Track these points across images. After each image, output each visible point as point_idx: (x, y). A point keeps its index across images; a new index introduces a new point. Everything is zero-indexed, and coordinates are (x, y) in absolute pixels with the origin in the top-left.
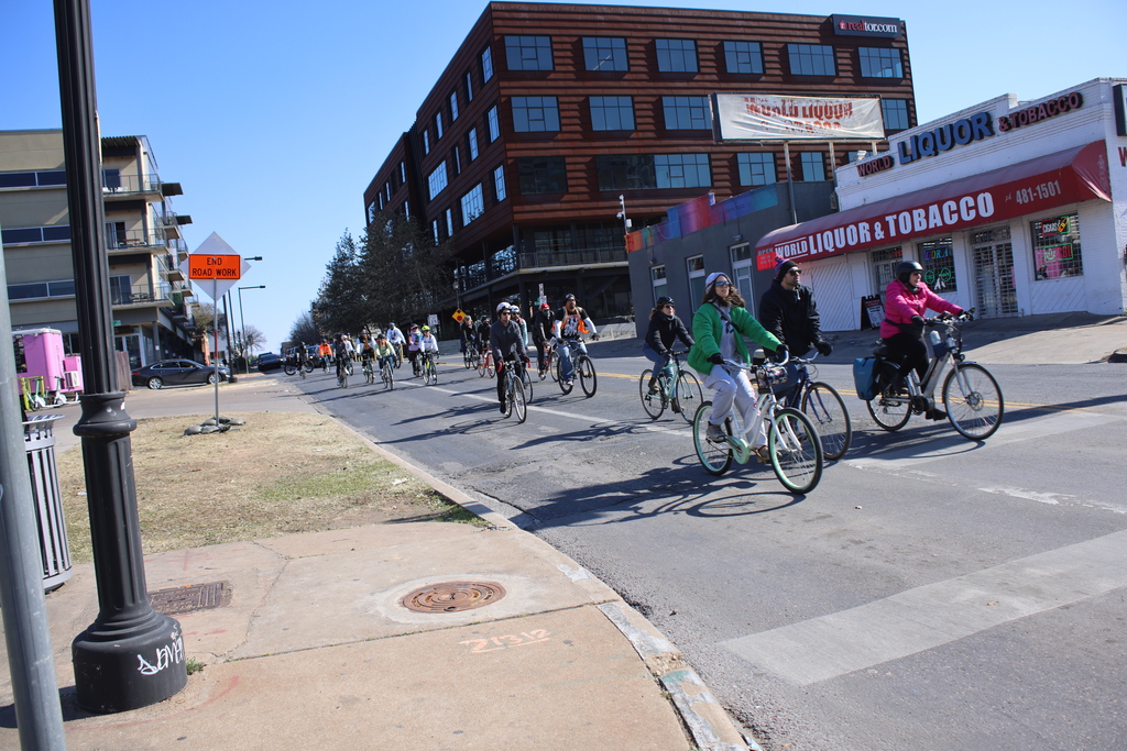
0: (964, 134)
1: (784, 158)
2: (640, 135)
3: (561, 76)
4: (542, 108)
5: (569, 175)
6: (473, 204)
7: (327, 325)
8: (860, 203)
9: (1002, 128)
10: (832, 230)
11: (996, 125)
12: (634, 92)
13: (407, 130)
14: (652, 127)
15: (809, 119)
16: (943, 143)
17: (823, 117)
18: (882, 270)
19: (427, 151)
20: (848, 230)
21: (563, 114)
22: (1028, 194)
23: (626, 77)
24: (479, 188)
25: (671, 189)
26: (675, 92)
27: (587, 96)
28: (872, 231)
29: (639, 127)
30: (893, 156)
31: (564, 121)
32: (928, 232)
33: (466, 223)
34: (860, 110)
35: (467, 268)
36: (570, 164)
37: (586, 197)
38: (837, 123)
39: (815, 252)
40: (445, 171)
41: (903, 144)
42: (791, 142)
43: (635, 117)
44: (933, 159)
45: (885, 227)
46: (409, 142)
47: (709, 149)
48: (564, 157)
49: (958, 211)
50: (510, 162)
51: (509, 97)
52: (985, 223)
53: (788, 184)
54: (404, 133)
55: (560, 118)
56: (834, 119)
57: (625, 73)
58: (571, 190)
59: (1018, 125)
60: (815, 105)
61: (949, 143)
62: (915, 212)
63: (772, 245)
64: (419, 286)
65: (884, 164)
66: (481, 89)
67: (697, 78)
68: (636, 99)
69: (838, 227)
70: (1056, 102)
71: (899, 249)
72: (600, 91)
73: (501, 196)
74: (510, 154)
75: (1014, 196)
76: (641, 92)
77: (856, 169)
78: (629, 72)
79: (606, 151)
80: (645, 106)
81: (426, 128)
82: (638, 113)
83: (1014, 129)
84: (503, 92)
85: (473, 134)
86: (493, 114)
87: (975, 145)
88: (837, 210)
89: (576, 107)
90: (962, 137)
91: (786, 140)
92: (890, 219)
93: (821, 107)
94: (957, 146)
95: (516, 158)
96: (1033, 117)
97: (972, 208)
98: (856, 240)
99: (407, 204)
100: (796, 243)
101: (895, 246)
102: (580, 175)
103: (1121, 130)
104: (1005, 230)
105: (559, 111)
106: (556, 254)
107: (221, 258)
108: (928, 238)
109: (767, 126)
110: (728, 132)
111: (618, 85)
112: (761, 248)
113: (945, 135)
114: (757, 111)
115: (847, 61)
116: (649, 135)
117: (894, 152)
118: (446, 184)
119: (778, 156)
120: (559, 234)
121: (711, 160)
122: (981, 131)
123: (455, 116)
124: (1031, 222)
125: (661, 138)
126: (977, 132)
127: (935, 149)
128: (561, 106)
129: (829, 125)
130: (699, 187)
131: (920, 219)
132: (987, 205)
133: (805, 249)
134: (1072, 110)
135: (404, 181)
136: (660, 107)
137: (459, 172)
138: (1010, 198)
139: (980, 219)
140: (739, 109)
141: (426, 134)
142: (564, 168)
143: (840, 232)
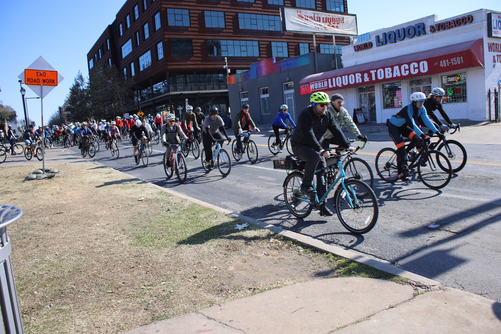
0: (410, 33)
1: (316, 40)
2: (228, 31)
3: (191, 0)
4: (182, 15)
5: (194, 48)
6: (145, 60)
7: (68, 116)
8: (355, 64)
9: (431, 31)
10: (341, 77)
11: (428, 29)
12: (225, 10)
13: (111, 24)
14: (231, 27)
15: (325, 23)
16: (399, 37)
17: (332, 23)
19: (121, 34)
20: (350, 77)
21: (191, 18)
22: (446, 62)
24: (149, 53)
25: (241, 57)
26: (244, 11)
27: (203, 11)
28: (363, 77)
29: (227, 27)
30: (372, 42)
31: (192, 22)
32: (392, 78)
33: (141, 70)
34: (347, 21)
35: (140, 92)
36: (194, 43)
37: (200, 59)
38: (337, 27)
39: (332, 86)
40: (131, 45)
41: (378, 36)
42: (316, 34)
43: (225, 22)
44: (393, 44)
45: (370, 76)
46: (112, 30)
47: (259, 39)
48: (191, 39)
49: (409, 69)
50: (166, 40)
51: (166, 8)
52: (423, 75)
53: (314, 54)
54: (109, 25)
55: (190, 20)
56: (336, 25)
58: (195, 55)
59: (439, 30)
60: (328, 17)
61: (402, 36)
62: (386, 69)
63: (308, 83)
64: (118, 99)
65: (367, 46)
66: (152, 4)
67: (254, 5)
68: (226, 14)
69: (345, 75)
70: (460, 20)
71: (374, 87)
72: (209, 9)
73: (161, 56)
74: (166, 36)
75: (439, 63)
76: (229, 10)
77: (352, 49)
79: (212, 38)
80: (230, 17)
81: (121, 22)
82: (227, 20)
83: (436, 31)
84: (163, 6)
85: (146, 26)
86: (157, 17)
87: (416, 39)
88: (341, 66)
89: (197, 15)
90: (409, 34)
91: (315, 33)
92: (373, 72)
93: (331, 18)
94: (406, 38)
95: (169, 39)
96: (447, 26)
97: (416, 68)
98: (354, 82)
99: (110, 60)
100: (321, 82)
101: (370, 85)
102: (199, 48)
103: (490, 35)
104: (428, 80)
105: (190, 17)
106: (186, 86)
107: (45, 72)
108: (388, 82)
109: (307, 25)
110: (289, 27)
111: (218, 6)
112: (302, 84)
113: (400, 33)
114: (302, 17)
115: (320, 3)
116: (232, 31)
117: (373, 40)
118: (131, 50)
119: (289, 44)
120: (188, 76)
121: (259, 44)
122: (419, 32)
123: (137, 17)
124: (442, 77)
125: (236, 32)
126: (417, 32)
127: (395, 39)
128: (191, 15)
129: (334, 27)
130: (254, 57)
131: (388, 72)
132: (424, 67)
133: (326, 85)
134: (467, 23)
135: (109, 48)
136: (237, 18)
137: (139, 45)
138: (437, 64)
139: (420, 73)
140: (294, 16)
141: (121, 26)
142: (192, 45)
143: (345, 77)
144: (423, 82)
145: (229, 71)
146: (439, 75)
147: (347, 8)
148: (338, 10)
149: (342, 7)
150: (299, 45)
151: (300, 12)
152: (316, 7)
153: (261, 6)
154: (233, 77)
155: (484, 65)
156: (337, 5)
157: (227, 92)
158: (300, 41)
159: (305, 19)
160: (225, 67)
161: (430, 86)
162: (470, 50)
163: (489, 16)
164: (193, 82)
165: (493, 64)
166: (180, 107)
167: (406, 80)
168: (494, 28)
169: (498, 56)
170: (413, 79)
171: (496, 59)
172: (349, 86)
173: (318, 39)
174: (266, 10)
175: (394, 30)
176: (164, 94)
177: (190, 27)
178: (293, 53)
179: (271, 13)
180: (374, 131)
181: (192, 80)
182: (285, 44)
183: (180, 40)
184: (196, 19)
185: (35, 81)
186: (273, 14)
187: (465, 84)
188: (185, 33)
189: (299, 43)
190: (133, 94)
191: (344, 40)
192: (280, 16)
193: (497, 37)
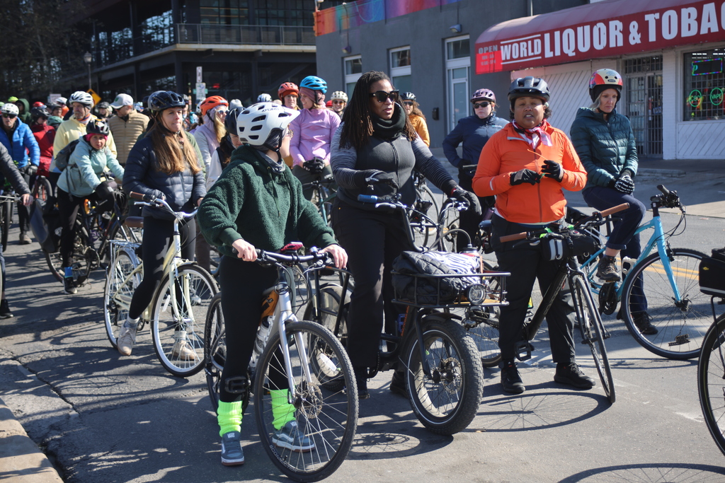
10: (575, 28)
18: (634, 85)
20: (595, 29)
28: (626, 32)
32: (698, 39)
45: (643, 29)
62: (684, 12)
63: (497, 42)
64: (38, 53)
69: (583, 24)
71: (660, 59)
92: (651, 19)
98: (604, 44)
100: (526, 41)
112: (483, 45)
133: (538, 50)
143: (584, 31)
154: (328, 14)
157: (312, 55)
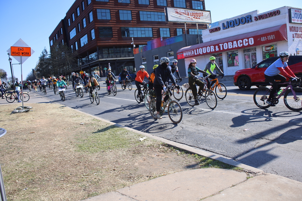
0: (243, 21)
1: (186, 27)
2: (133, 22)
3: (111, 4)
4: (106, 13)
5: (113, 32)
6: (84, 40)
7: (38, 75)
9: (255, 20)
10: (202, 48)
11: (253, 19)
12: (132, 9)
13: (63, 19)
14: (136, 20)
15: (192, 16)
16: (236, 24)
17: (196, 16)
19: (70, 25)
20: (207, 48)
21: (112, 15)
22: (265, 38)
23: (130, 5)
24: (86, 35)
25: (142, 37)
26: (143, 10)
27: (118, 10)
28: (215, 48)
29: (133, 20)
30: (220, 27)
31: (112, 17)
32: (233, 49)
33: (82, 46)
34: (205, 15)
35: (81, 59)
37: (117, 39)
38: (199, 18)
39: (196, 54)
40: (75, 31)
41: (224, 23)
42: (187, 23)
43: (132, 17)
44: (233, 28)
45: (219, 47)
46: (64, 23)
47: (152, 26)
48: (112, 27)
49: (243, 43)
50: (96, 28)
51: (96, 9)
52: (251, 46)
53: (186, 35)
54: (62, 20)
55: (111, 16)
56: (198, 17)
57: (129, 4)
58: (114, 37)
59: (260, 19)
60: (193, 12)
61: (238, 23)
62: (229, 43)
63: (182, 52)
64: (68, 64)
65: (217, 29)
66: (87, 6)
67: (149, 6)
68: (132, 12)
69: (204, 47)
70: (272, 13)
72: (122, 9)
73: (94, 38)
74: (96, 26)
75: (260, 39)
76: (134, 10)
77: (208, 31)
78: (130, 4)
79: (124, 26)
80: (135, 14)
81: (69, 18)
82: (133, 16)
83: (258, 20)
84: (94, 7)
85: (84, 20)
86: (91, 14)
87: (246, 24)
88: (202, 42)
89: (115, 13)
91: (185, 22)
92: (221, 45)
93: (195, 13)
94: (240, 24)
95: (98, 27)
96: (265, 17)
97: (247, 42)
98: (209, 51)
99: (63, 40)
100: (190, 51)
101: (220, 53)
102: (116, 32)
103: (290, 21)
104: (254, 49)
105: (110, 14)
106: (109, 55)
107: (23, 48)
108: (230, 51)
109: (181, 18)
110: (170, 19)
111: (127, 7)
112: (179, 53)
113: (237, 21)
114: (178, 13)
115: (188, 4)
116: (136, 22)
117: (221, 26)
118: (75, 34)
119: (171, 29)
120: (110, 49)
121: (152, 30)
122: (248, 20)
123: (79, 14)
124: (262, 47)
125: (139, 23)
126: (247, 21)
127: (234, 25)
128: (111, 13)
129: (197, 19)
130: (149, 37)
131: (230, 45)
132: (252, 41)
133: (193, 53)
134: (277, 15)
135: (62, 33)
136: (139, 14)
137: (80, 31)
138: (259, 39)
139: (249, 45)
140: (173, 12)
141: (69, 20)
142: (112, 30)
143: (204, 49)
144: (251, 50)
145: (134, 46)
146: (261, 46)
147: (205, 7)
148: (199, 8)
149: (202, 6)
150: (176, 30)
151: (177, 10)
152: (186, 7)
153: (153, 6)
154: (137, 49)
155: (287, 39)
156: (199, 5)
157: (134, 59)
158: (177, 27)
159: (180, 14)
160: (132, 43)
161: (255, 53)
162: (279, 31)
163: (290, 10)
164: (113, 53)
165: (293, 39)
166: (105, 68)
167: (241, 49)
168: (293, 18)
169: (295, 34)
170: (245, 49)
171: (294, 36)
172: (207, 53)
173: (188, 26)
174: (156, 9)
175: (233, 20)
176: (96, 60)
177: (111, 20)
178: (173, 35)
179: (159, 11)
180: (222, 80)
181: (112, 52)
182: (168, 29)
183: (105, 28)
184: (114, 15)
185: (17, 53)
186: (161, 11)
187: (277, 51)
188: (108, 23)
189: (176, 28)
190: (77, 61)
191: (203, 26)
192: (164, 12)
193: (295, 23)
